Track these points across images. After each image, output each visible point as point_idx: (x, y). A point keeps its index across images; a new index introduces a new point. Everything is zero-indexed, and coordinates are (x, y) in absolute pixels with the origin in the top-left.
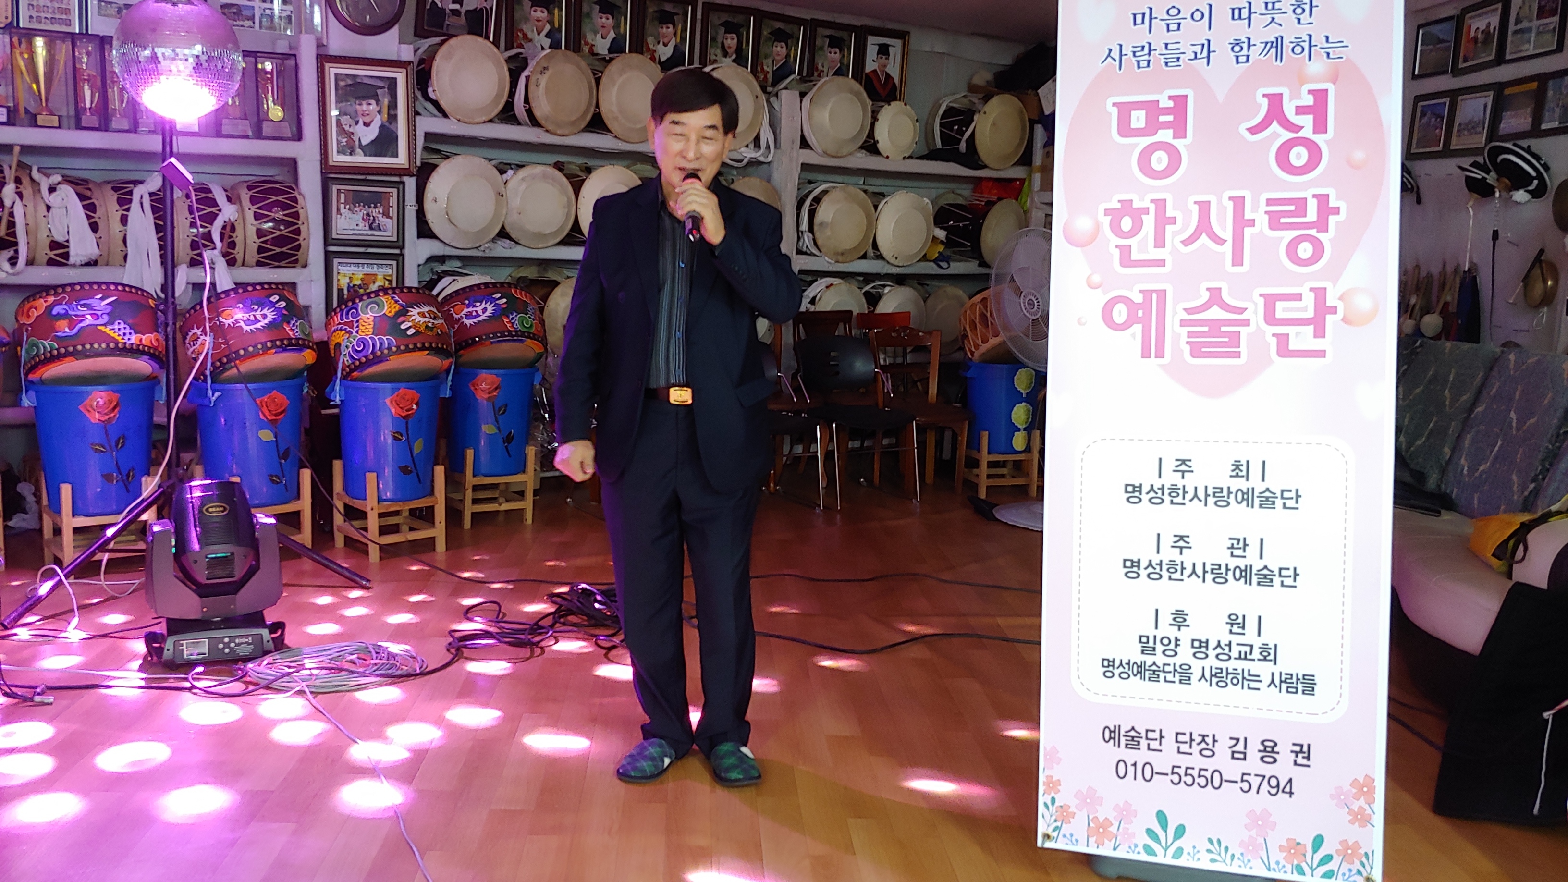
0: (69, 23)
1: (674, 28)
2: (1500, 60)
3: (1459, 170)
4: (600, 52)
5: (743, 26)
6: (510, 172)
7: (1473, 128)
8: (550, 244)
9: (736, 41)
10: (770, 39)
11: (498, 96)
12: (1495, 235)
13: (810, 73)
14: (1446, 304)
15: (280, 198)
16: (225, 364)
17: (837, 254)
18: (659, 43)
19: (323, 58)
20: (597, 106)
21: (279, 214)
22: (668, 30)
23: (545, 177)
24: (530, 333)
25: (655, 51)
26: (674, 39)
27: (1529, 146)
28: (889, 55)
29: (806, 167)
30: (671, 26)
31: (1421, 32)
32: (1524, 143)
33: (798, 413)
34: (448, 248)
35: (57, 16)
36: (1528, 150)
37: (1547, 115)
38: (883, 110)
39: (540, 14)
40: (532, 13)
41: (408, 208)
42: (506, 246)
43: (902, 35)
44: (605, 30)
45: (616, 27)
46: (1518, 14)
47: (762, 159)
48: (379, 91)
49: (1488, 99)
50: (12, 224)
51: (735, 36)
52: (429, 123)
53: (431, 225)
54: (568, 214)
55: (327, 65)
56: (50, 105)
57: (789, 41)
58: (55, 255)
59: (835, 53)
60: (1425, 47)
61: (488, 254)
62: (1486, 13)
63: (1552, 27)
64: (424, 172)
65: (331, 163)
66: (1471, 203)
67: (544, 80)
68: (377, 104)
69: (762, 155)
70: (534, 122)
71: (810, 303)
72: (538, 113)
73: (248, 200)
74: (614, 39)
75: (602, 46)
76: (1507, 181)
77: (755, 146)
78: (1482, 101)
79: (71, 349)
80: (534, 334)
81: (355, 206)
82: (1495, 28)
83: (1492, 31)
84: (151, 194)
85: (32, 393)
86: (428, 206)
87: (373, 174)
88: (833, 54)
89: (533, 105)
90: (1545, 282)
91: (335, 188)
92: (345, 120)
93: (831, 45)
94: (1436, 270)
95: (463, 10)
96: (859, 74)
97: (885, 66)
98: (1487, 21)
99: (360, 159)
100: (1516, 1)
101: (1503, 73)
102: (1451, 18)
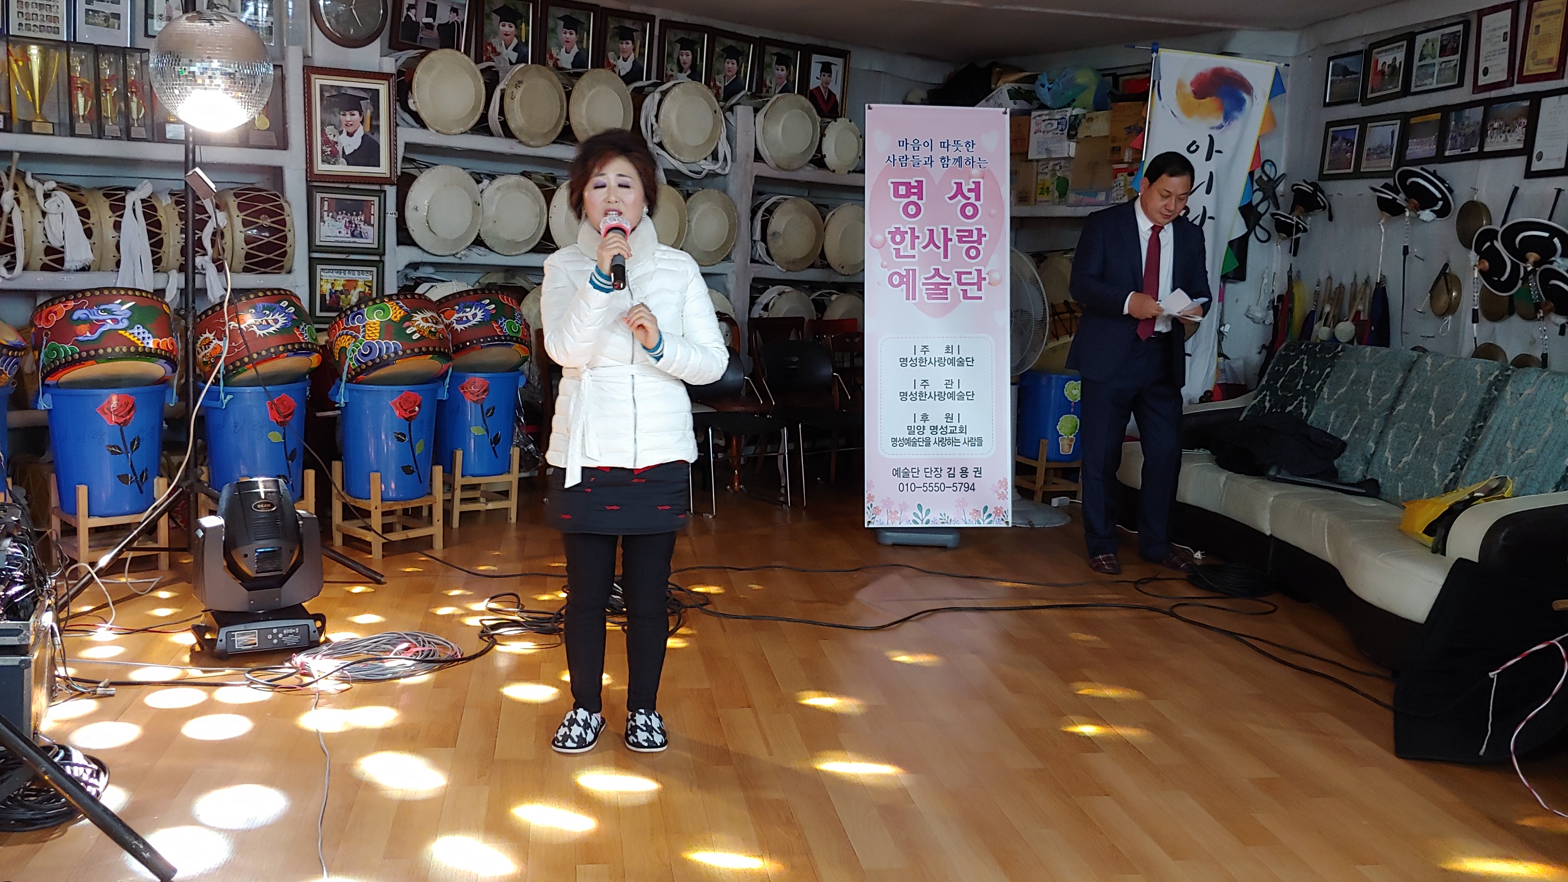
0: (57, 31)
1: (633, 43)
2: (1406, 92)
3: (1371, 191)
4: (564, 66)
5: (697, 43)
6: (486, 182)
7: (1382, 153)
8: (522, 252)
9: (690, 57)
10: (722, 56)
11: (475, 109)
12: (1406, 251)
13: (759, 89)
14: (1358, 313)
15: (266, 206)
16: (239, 367)
17: (788, 263)
18: (619, 58)
19: (310, 70)
20: (568, 118)
21: (267, 222)
22: (628, 46)
23: (519, 186)
24: (517, 338)
25: (615, 66)
26: (633, 55)
27: (1435, 171)
28: (831, 73)
29: (759, 179)
30: (630, 42)
31: (1331, 63)
32: (1431, 167)
33: (763, 415)
34: (426, 255)
35: (46, 24)
36: (1434, 174)
37: (1450, 143)
38: (830, 126)
39: (507, 28)
40: (501, 27)
41: (388, 216)
42: (481, 253)
43: (843, 54)
44: (568, 45)
45: (579, 42)
46: (1422, 51)
47: (719, 171)
48: (361, 102)
49: (1396, 126)
50: (10, 230)
51: (689, 52)
52: (409, 134)
53: (411, 232)
54: (540, 223)
55: (313, 76)
56: (43, 112)
57: (740, 58)
58: (50, 260)
59: (782, 70)
60: (1333, 78)
61: (465, 261)
62: (1392, 49)
63: (1453, 63)
64: (404, 183)
65: (316, 172)
66: (1382, 221)
67: (518, 94)
68: (360, 115)
69: (720, 167)
70: (508, 133)
71: (762, 309)
72: (512, 125)
73: (236, 207)
74: (577, 53)
75: (566, 60)
76: (1416, 202)
77: (713, 159)
78: (1391, 128)
79: (93, 353)
80: (521, 339)
81: (338, 214)
82: (1400, 63)
83: (1398, 65)
84: (143, 201)
85: (48, 396)
86: (409, 214)
87: (356, 183)
88: (780, 71)
89: (508, 116)
90: (1449, 293)
91: (319, 196)
92: (329, 129)
93: (778, 63)
94: (1347, 281)
95: (436, 24)
96: (804, 90)
97: (828, 84)
98: (1393, 56)
99: (342, 168)
100: (1420, 40)
101: (1409, 104)
102: (1360, 52)
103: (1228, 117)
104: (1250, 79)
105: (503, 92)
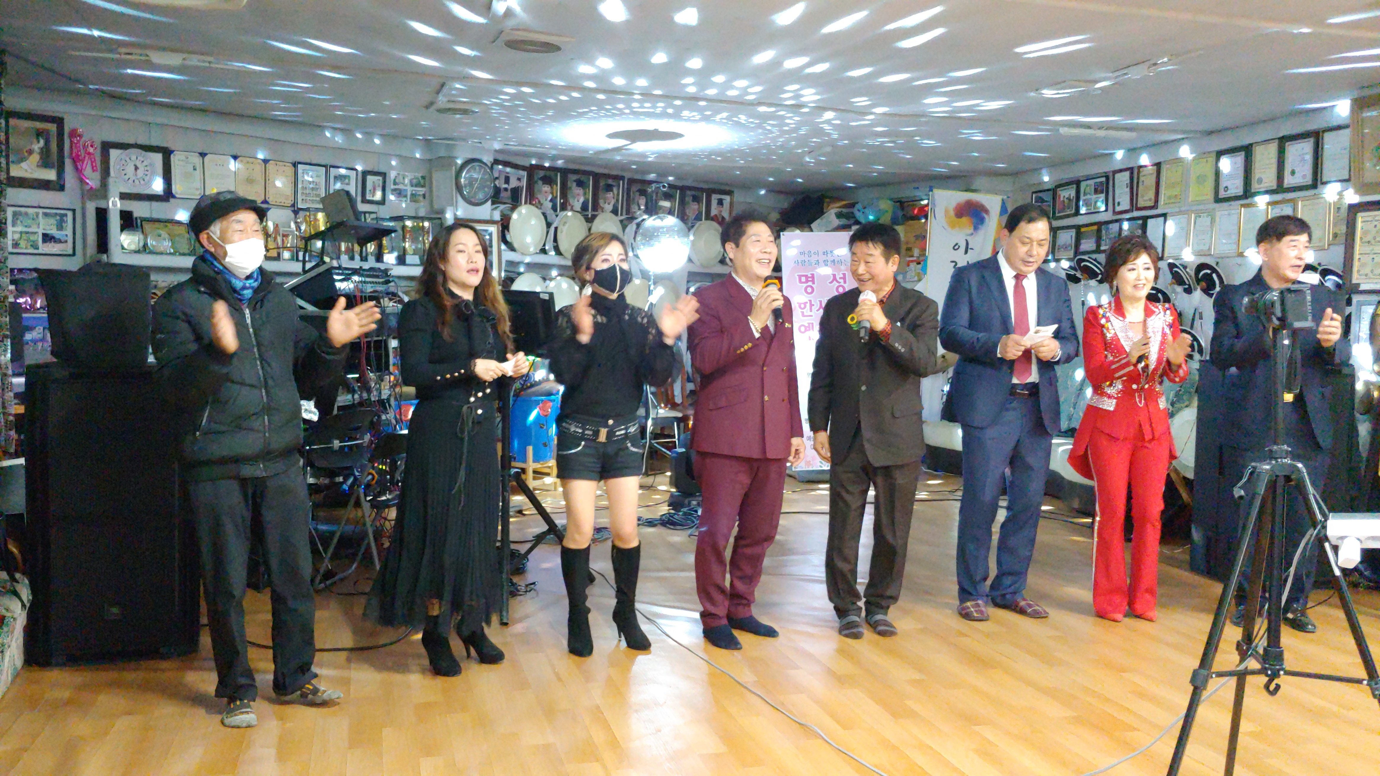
1: (613, 194)
2: (1077, 214)
3: (1063, 270)
4: (576, 209)
7: (1066, 248)
9: (645, 200)
11: (541, 240)
18: (605, 203)
22: (610, 195)
25: (603, 208)
26: (613, 200)
27: (1096, 258)
28: (723, 205)
29: (690, 274)
30: (611, 193)
31: (1034, 196)
32: (1094, 256)
35: (315, 199)
37: (1103, 243)
39: (546, 188)
40: (543, 188)
43: (729, 193)
44: (579, 197)
45: (585, 194)
46: (1084, 190)
49: (1073, 233)
51: (644, 197)
52: (508, 255)
57: (671, 199)
59: (695, 205)
62: (1068, 189)
63: (1102, 199)
67: (565, 229)
70: (558, 253)
72: (562, 248)
74: (584, 201)
75: (577, 206)
76: (1087, 275)
78: (1070, 234)
82: (1073, 197)
89: (559, 243)
93: (693, 201)
95: (510, 188)
96: (708, 217)
97: (721, 211)
98: (1069, 193)
100: (1083, 185)
101: (1079, 220)
102: (1048, 190)
103: (976, 228)
104: (988, 206)
105: (556, 229)
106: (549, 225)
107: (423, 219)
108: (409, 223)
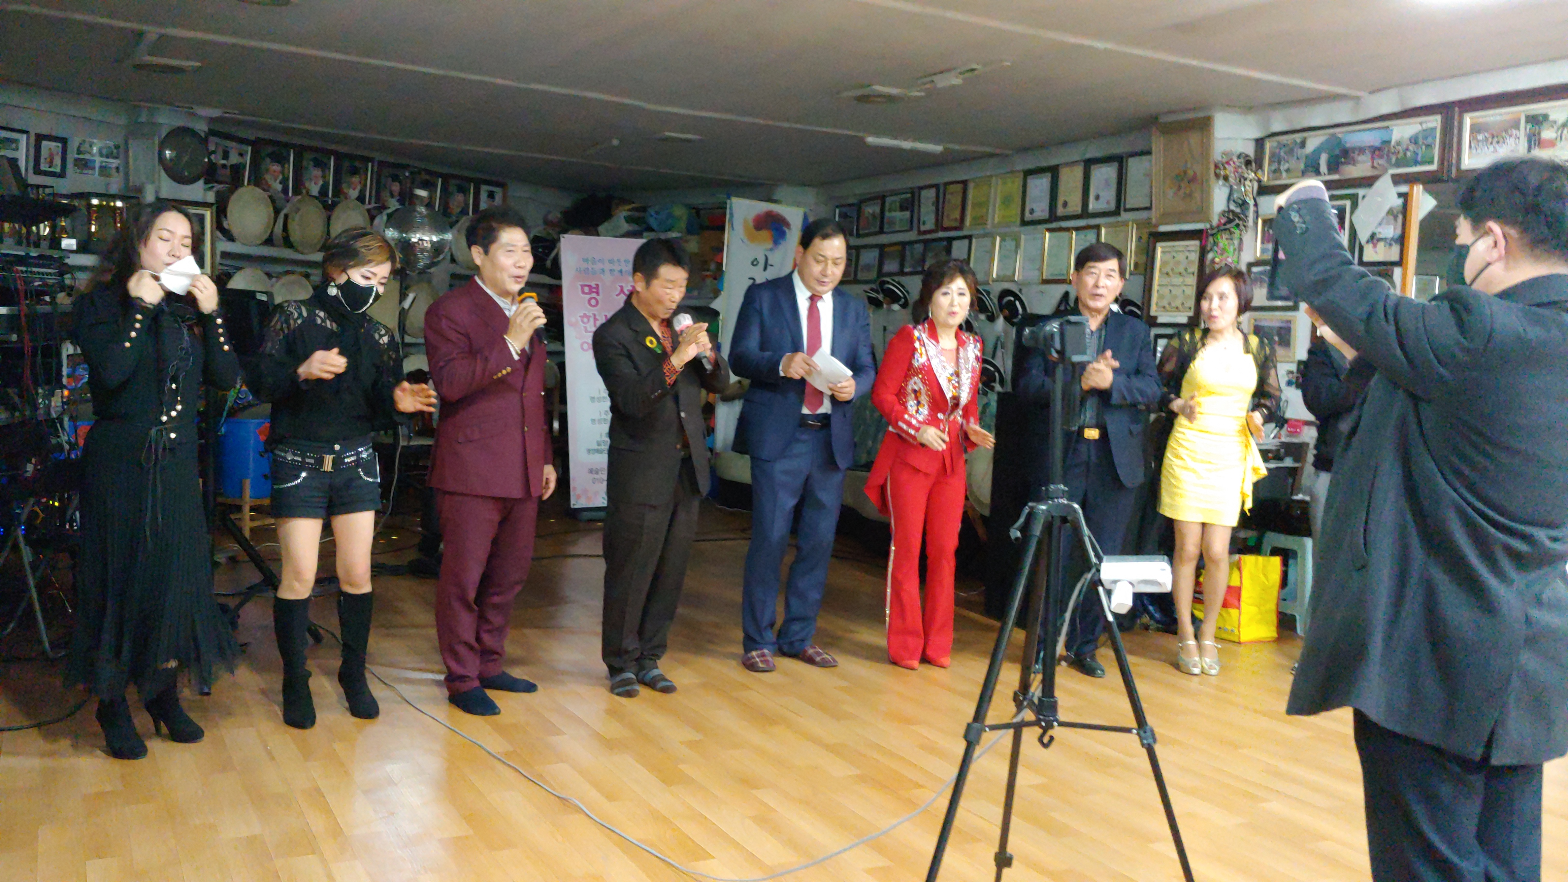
1: (360, 177)
2: (881, 231)
4: (315, 195)
5: (400, 178)
6: (276, 280)
7: (871, 268)
9: (399, 189)
11: (268, 227)
12: (886, 328)
18: (348, 189)
23: (297, 282)
25: (346, 195)
26: (359, 185)
27: (899, 281)
28: (494, 198)
30: (358, 176)
31: (837, 210)
32: (896, 278)
36: (899, 283)
37: (906, 264)
39: (276, 167)
40: (271, 167)
44: (316, 179)
45: (324, 177)
46: (889, 207)
49: (877, 252)
51: (397, 185)
52: (225, 246)
57: (431, 190)
59: (462, 196)
62: (873, 204)
63: (907, 216)
67: (297, 217)
70: (289, 245)
72: (291, 238)
74: (322, 185)
75: (315, 190)
76: (888, 299)
78: (874, 253)
82: (878, 213)
83: (876, 215)
88: (460, 198)
89: (290, 233)
93: (459, 192)
95: (229, 165)
96: (474, 212)
98: (873, 209)
100: (888, 200)
101: (884, 239)
102: (855, 204)
103: (776, 243)
104: (789, 218)
105: (286, 217)
106: (277, 212)
107: (114, 197)
108: (95, 202)
